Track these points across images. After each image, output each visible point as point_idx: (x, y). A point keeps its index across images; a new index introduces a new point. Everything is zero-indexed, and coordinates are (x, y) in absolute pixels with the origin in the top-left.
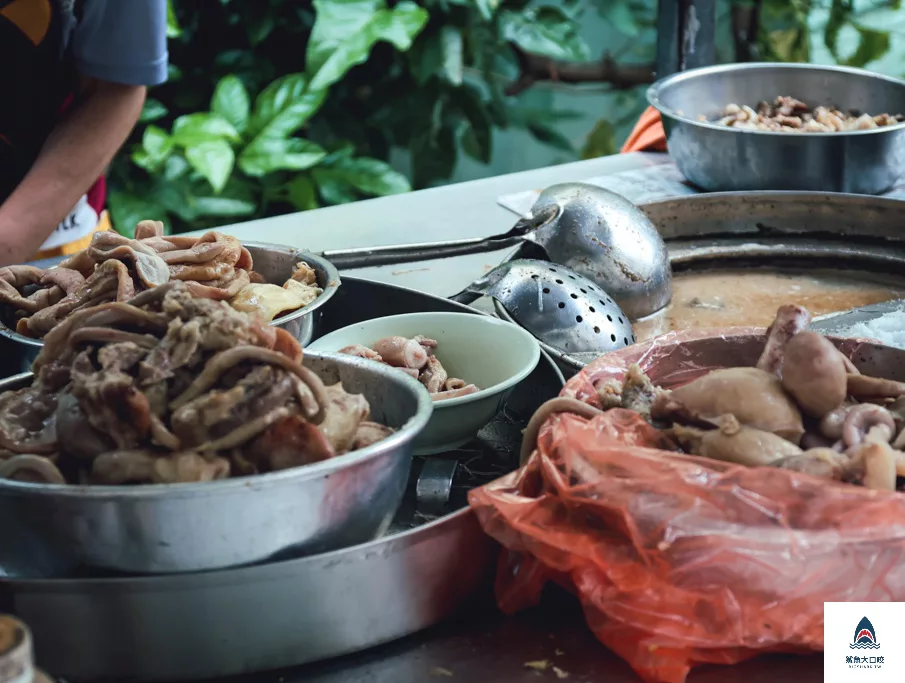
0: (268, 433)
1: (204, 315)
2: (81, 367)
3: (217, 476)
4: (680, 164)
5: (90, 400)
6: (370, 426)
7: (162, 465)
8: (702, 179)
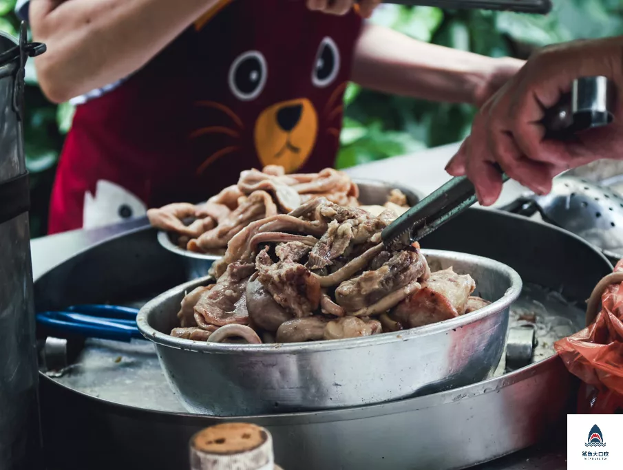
0: (407, 301)
1: (354, 217)
2: (263, 261)
3: (374, 331)
5: (273, 283)
6: (475, 299)
7: (331, 327)
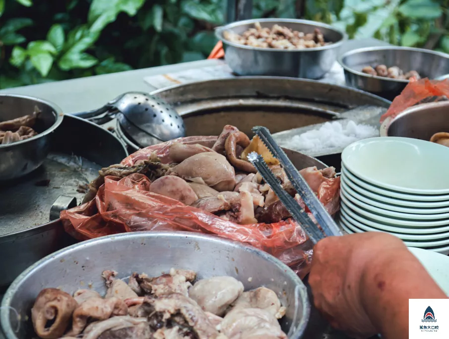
4: (230, 65)
8: (239, 71)
